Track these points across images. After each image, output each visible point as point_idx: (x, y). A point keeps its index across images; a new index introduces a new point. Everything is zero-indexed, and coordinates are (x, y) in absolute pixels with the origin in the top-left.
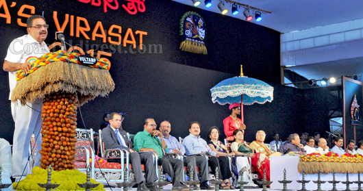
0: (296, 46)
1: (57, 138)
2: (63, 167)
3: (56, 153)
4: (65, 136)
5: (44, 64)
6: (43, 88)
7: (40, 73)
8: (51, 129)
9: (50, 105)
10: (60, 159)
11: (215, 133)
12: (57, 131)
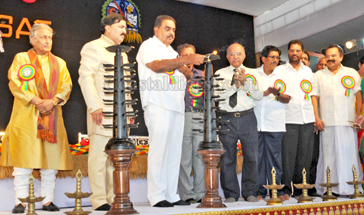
0: (269, 27)
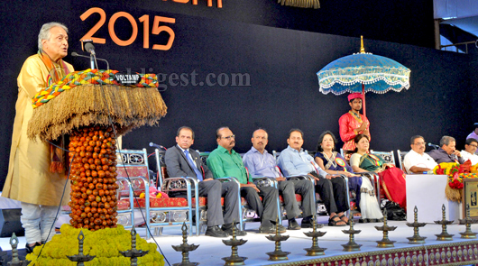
1: (91, 186)
2: (101, 225)
3: (91, 206)
4: (102, 183)
5: (68, 87)
6: (68, 121)
7: (64, 101)
8: (83, 174)
9: (79, 141)
10: (96, 215)
11: (328, 140)
12: (91, 176)
